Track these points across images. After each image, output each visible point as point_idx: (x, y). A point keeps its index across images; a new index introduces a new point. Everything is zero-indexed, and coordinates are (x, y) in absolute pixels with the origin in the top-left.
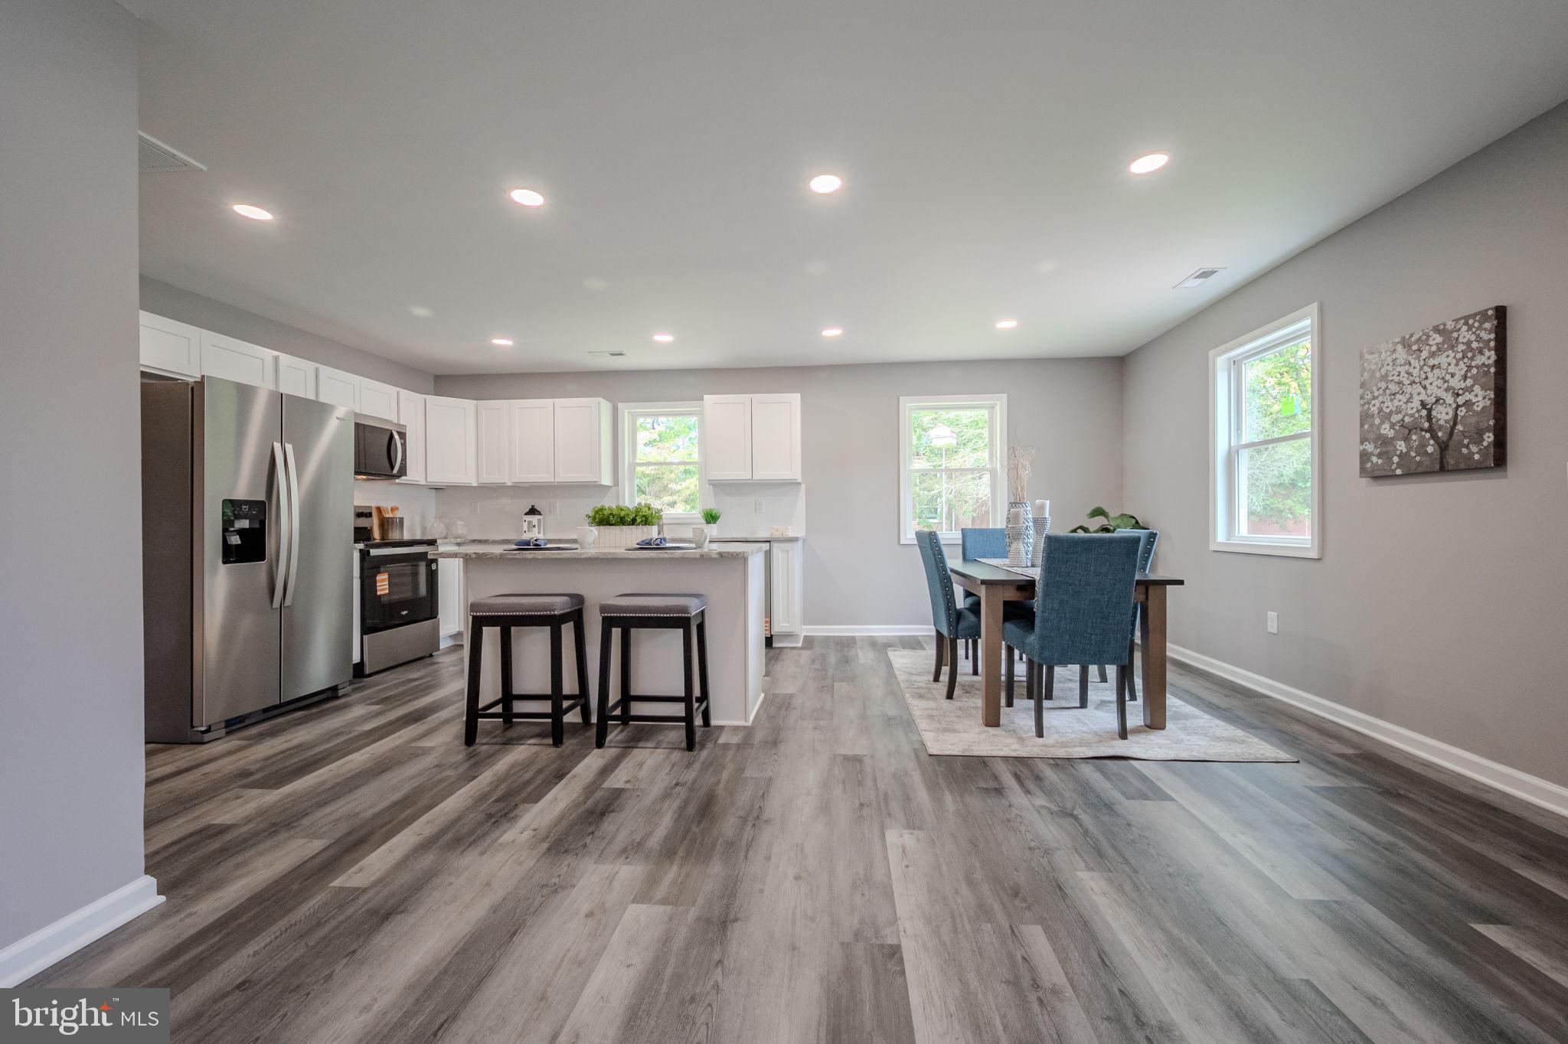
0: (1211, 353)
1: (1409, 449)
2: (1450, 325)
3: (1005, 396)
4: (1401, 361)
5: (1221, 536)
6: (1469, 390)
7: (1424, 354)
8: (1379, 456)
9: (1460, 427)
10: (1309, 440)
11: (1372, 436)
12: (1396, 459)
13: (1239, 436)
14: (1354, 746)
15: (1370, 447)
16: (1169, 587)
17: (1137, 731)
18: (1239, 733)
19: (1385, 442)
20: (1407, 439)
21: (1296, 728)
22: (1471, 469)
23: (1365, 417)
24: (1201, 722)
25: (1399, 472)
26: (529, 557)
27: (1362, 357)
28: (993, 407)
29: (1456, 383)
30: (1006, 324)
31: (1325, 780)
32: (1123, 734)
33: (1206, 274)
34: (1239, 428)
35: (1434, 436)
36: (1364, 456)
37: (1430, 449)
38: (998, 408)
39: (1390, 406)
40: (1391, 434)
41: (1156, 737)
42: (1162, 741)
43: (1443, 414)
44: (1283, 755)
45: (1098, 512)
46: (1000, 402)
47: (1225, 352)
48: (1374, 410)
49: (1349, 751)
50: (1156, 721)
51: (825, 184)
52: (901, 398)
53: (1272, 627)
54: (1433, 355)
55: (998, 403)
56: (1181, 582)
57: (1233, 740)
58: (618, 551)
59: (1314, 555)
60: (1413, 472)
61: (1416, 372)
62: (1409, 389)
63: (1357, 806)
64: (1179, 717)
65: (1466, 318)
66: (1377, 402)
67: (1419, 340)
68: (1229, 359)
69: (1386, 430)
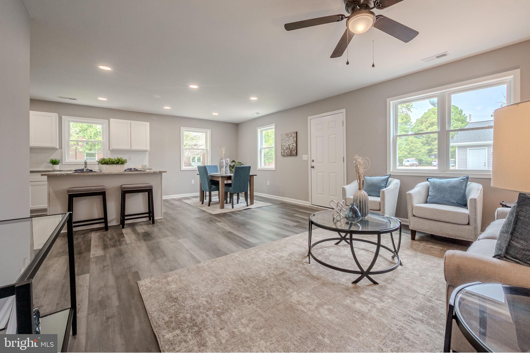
0: (257, 128)
1: (287, 152)
2: (292, 133)
3: (210, 130)
4: (286, 137)
5: (259, 167)
6: (293, 143)
7: (289, 137)
8: (284, 152)
9: (293, 149)
10: (274, 148)
11: (283, 149)
12: (285, 153)
13: (262, 146)
14: (280, 202)
15: (282, 151)
16: (254, 176)
17: (249, 205)
18: (265, 203)
19: (284, 150)
20: (287, 150)
21: (273, 201)
22: (294, 156)
23: (282, 146)
24: (259, 203)
25: (286, 155)
26: (91, 174)
27: (281, 135)
28: (207, 132)
29: (292, 142)
30: (215, 114)
31: (278, 206)
32: (247, 206)
33: (258, 113)
34: (262, 144)
35: (290, 150)
36: (282, 152)
37: (289, 152)
38: (208, 133)
39: (285, 144)
40: (285, 149)
41: (252, 205)
42: (254, 206)
43: (291, 147)
44: (272, 204)
45: (233, 161)
46: (209, 132)
47: (260, 128)
48: (283, 145)
49: (280, 203)
50: (252, 203)
51: (194, 87)
52: (181, 127)
53: (268, 184)
54: (290, 137)
55: (208, 132)
56: (256, 175)
57: (264, 204)
58: (121, 172)
59: (275, 170)
60: (288, 156)
61: (288, 139)
62: (287, 142)
63: (282, 208)
64: (255, 202)
65: (293, 132)
66: (283, 143)
67: (288, 134)
68: (260, 130)
69: (284, 148)
